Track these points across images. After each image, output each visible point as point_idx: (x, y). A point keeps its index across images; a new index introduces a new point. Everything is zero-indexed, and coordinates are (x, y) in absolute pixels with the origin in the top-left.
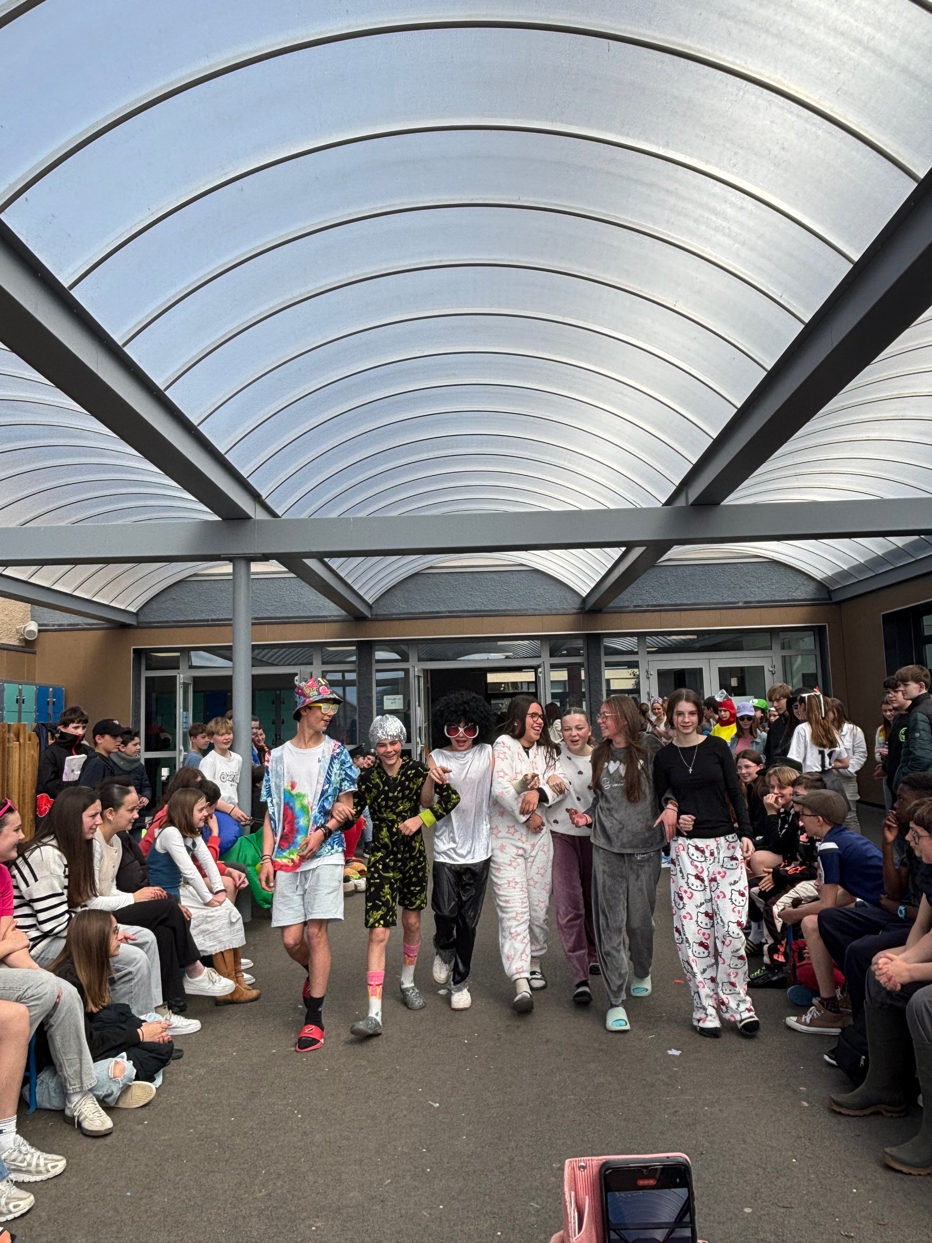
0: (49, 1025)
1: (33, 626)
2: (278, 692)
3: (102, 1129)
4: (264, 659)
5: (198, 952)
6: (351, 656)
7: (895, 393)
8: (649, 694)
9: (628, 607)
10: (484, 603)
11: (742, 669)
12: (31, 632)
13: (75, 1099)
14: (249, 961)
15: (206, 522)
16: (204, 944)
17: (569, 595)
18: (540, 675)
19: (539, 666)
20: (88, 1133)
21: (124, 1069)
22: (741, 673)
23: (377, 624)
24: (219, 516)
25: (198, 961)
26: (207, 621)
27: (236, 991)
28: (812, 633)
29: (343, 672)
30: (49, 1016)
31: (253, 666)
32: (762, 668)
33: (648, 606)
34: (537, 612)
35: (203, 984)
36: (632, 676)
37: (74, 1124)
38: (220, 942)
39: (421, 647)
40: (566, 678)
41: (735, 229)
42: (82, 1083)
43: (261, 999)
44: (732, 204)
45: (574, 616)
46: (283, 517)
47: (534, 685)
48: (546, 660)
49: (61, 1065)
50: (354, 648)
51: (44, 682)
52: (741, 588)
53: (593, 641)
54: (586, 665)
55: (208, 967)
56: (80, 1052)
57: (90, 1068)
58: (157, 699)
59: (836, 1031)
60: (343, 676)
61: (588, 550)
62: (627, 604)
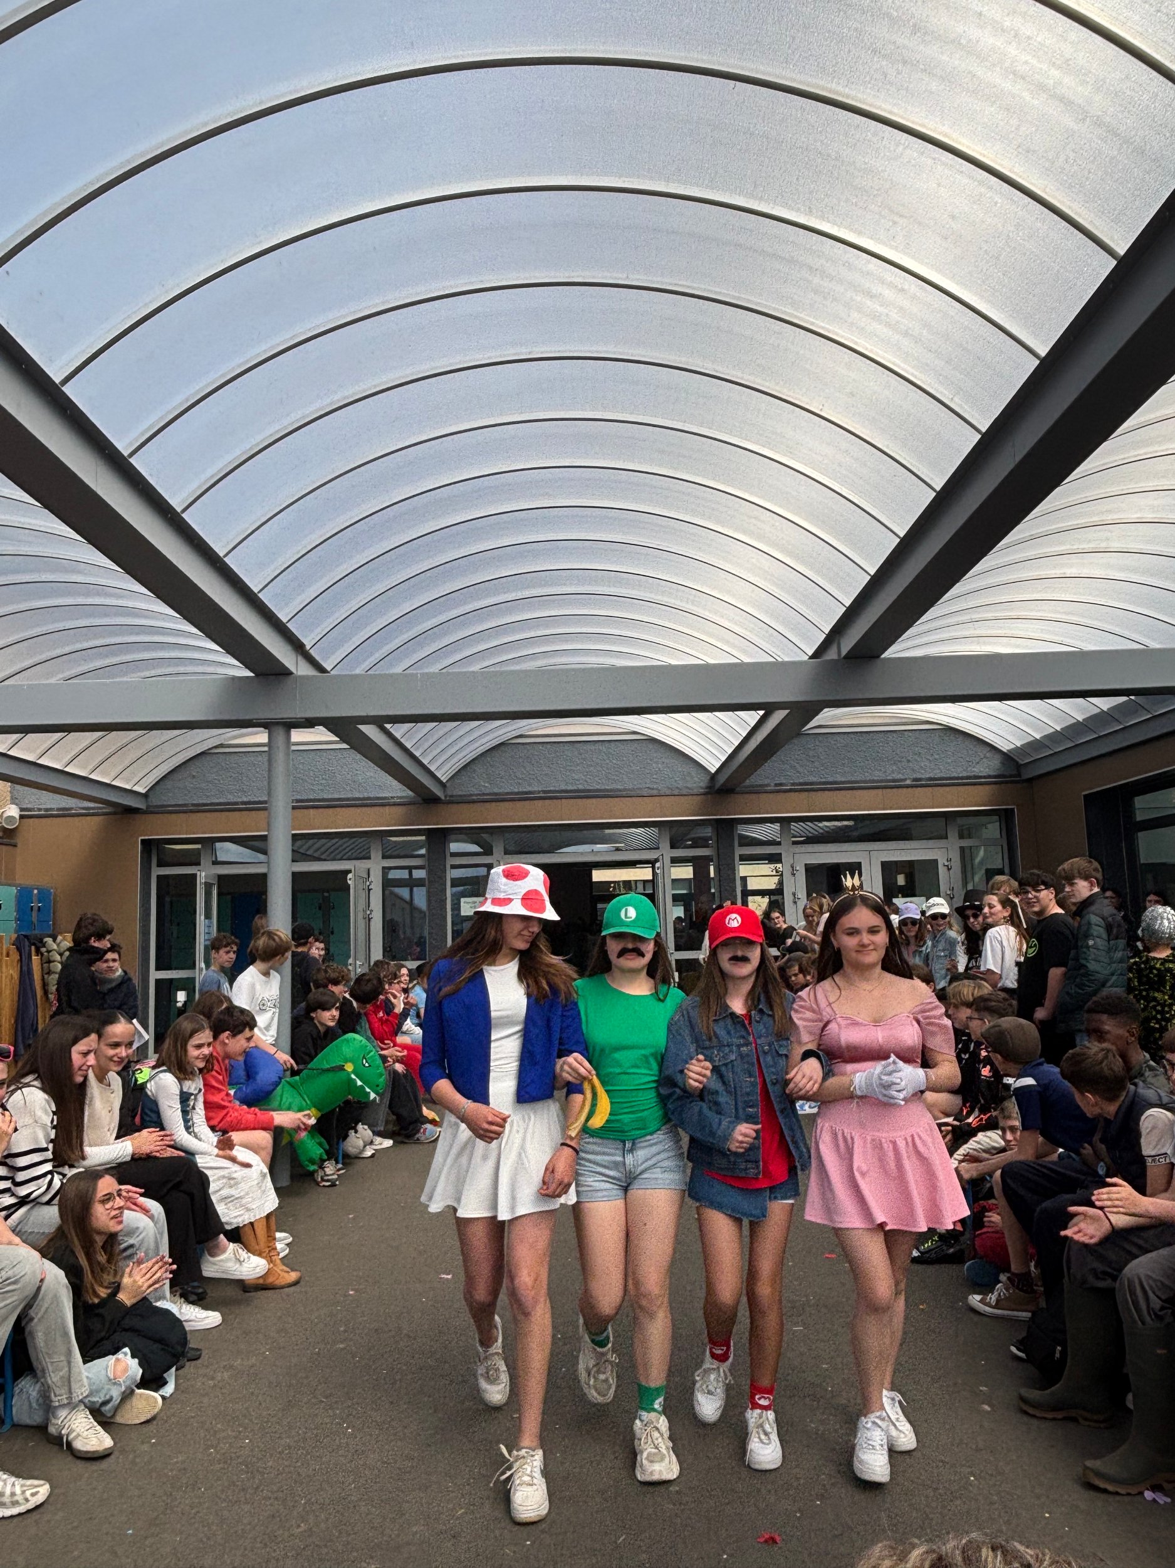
0: (27, 1319)
1: (13, 811)
2: (326, 894)
3: (100, 1448)
4: (308, 853)
5: (222, 1224)
6: (421, 848)
7: (1095, 519)
8: (794, 894)
9: (767, 785)
10: (589, 781)
11: (911, 863)
12: (10, 819)
13: (62, 1413)
14: (287, 1235)
15: (234, 678)
16: (229, 1214)
17: (693, 771)
18: (658, 871)
19: (657, 860)
20: (79, 1455)
21: (126, 1370)
22: (909, 868)
23: (454, 808)
24: (252, 671)
25: (222, 1236)
26: (236, 803)
27: (269, 1273)
28: (996, 818)
29: (410, 869)
30: (29, 1306)
31: (293, 861)
32: (936, 861)
33: (793, 784)
34: (655, 792)
35: (230, 1264)
36: (774, 873)
37: (62, 1445)
38: (248, 1210)
39: (507, 835)
40: (691, 876)
41: (895, 315)
42: (70, 1392)
43: (302, 1283)
44: (891, 285)
45: (699, 798)
46: (332, 672)
47: (649, 886)
48: (667, 853)
49: (43, 1371)
50: (423, 838)
51: (27, 882)
52: (909, 761)
53: (725, 828)
54: (715, 859)
55: (234, 1242)
56: (69, 1353)
57: (80, 1373)
58: (171, 903)
59: (1025, 1315)
60: (410, 874)
61: (717, 714)
62: (766, 782)
